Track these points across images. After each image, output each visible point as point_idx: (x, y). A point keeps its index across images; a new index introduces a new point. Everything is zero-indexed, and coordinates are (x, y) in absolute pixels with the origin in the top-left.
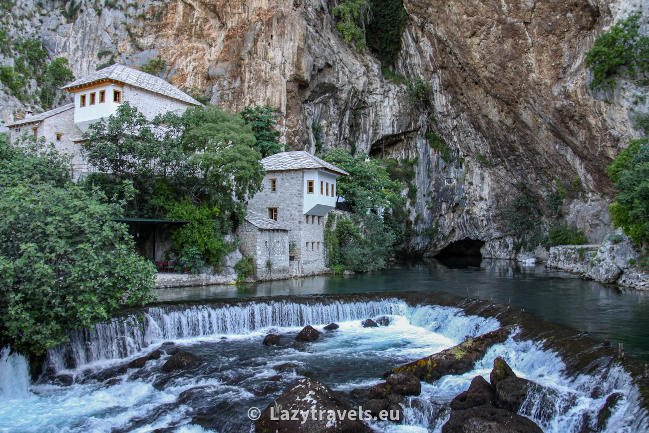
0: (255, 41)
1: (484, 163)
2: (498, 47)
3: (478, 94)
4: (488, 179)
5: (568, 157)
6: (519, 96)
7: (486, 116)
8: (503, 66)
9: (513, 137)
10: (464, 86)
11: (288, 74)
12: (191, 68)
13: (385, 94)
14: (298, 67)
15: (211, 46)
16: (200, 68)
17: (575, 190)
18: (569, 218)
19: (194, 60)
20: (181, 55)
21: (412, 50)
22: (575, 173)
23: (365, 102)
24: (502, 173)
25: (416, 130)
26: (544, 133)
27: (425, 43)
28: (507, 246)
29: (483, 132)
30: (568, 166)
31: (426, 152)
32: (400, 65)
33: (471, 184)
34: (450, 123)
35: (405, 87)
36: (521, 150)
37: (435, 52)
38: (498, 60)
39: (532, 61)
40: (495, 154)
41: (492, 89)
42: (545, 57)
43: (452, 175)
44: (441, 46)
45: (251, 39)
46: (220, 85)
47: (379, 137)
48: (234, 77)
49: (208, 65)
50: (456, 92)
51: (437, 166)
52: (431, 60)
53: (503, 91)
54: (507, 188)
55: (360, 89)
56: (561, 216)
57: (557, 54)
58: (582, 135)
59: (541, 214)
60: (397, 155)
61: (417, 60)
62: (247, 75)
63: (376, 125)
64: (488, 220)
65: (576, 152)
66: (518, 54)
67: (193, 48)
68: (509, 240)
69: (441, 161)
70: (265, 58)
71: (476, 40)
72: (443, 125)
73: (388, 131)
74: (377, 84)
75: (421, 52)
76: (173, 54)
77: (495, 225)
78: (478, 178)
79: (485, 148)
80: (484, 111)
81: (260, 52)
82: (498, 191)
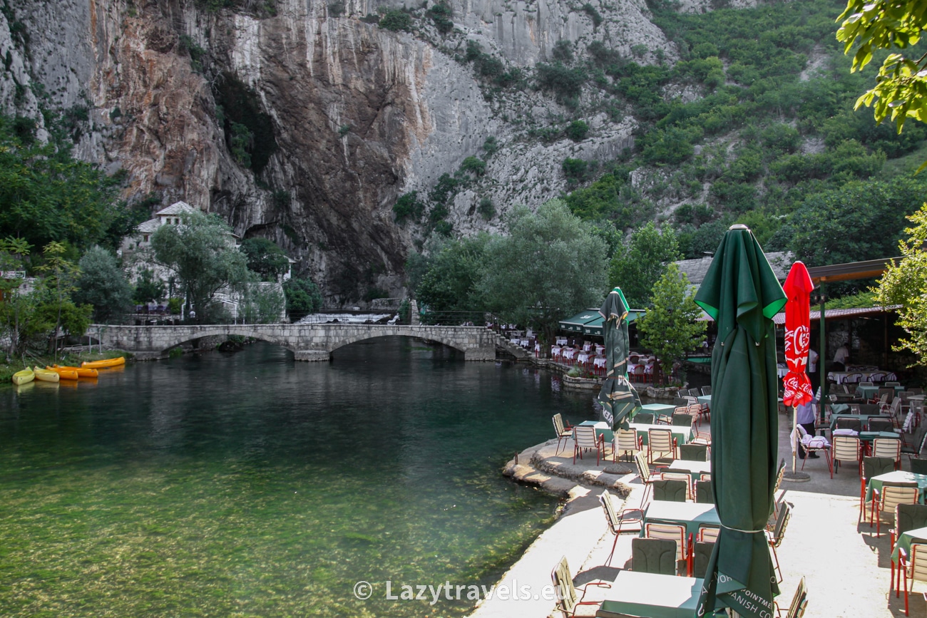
0: (194, 164)
1: (322, 247)
2: (342, 184)
3: (324, 207)
4: (324, 258)
5: (378, 251)
6: (352, 214)
7: (328, 220)
8: (344, 196)
9: (344, 235)
10: (315, 201)
11: (210, 186)
12: (143, 176)
13: (258, 197)
14: (215, 181)
15: (155, 160)
16: (150, 177)
17: (382, 269)
18: (378, 284)
19: (146, 170)
20: (136, 166)
21: (277, 168)
22: (382, 260)
23: (245, 202)
24: (334, 254)
25: (276, 222)
26: (365, 236)
27: (289, 167)
28: (335, 301)
29: (324, 229)
30: (378, 255)
31: (282, 237)
32: (265, 175)
33: (313, 260)
34: (301, 220)
35: (271, 193)
36: (349, 243)
37: (295, 175)
38: (341, 191)
39: (361, 196)
40: (331, 242)
41: (335, 206)
42: (368, 195)
43: (300, 254)
44: (300, 172)
45: (191, 162)
46: (168, 192)
47: (251, 225)
48: (178, 187)
49: (154, 175)
50: (308, 202)
51: (289, 247)
52: (292, 178)
53: (342, 209)
54: (337, 264)
55: (244, 193)
56: (372, 282)
57: (375, 195)
58: (387, 241)
59: (358, 281)
60: (261, 237)
61: (280, 176)
62: (188, 187)
63: (250, 218)
64: (324, 284)
65: (383, 248)
66: (354, 190)
67: (144, 162)
68: (337, 297)
69: (292, 244)
70: (199, 176)
71: (328, 177)
72: (295, 221)
73: (258, 222)
74: (253, 190)
75: (285, 172)
76: (131, 165)
77: (328, 287)
78: (318, 257)
79: (324, 239)
80: (328, 217)
81: (196, 171)
82: (332, 266)
